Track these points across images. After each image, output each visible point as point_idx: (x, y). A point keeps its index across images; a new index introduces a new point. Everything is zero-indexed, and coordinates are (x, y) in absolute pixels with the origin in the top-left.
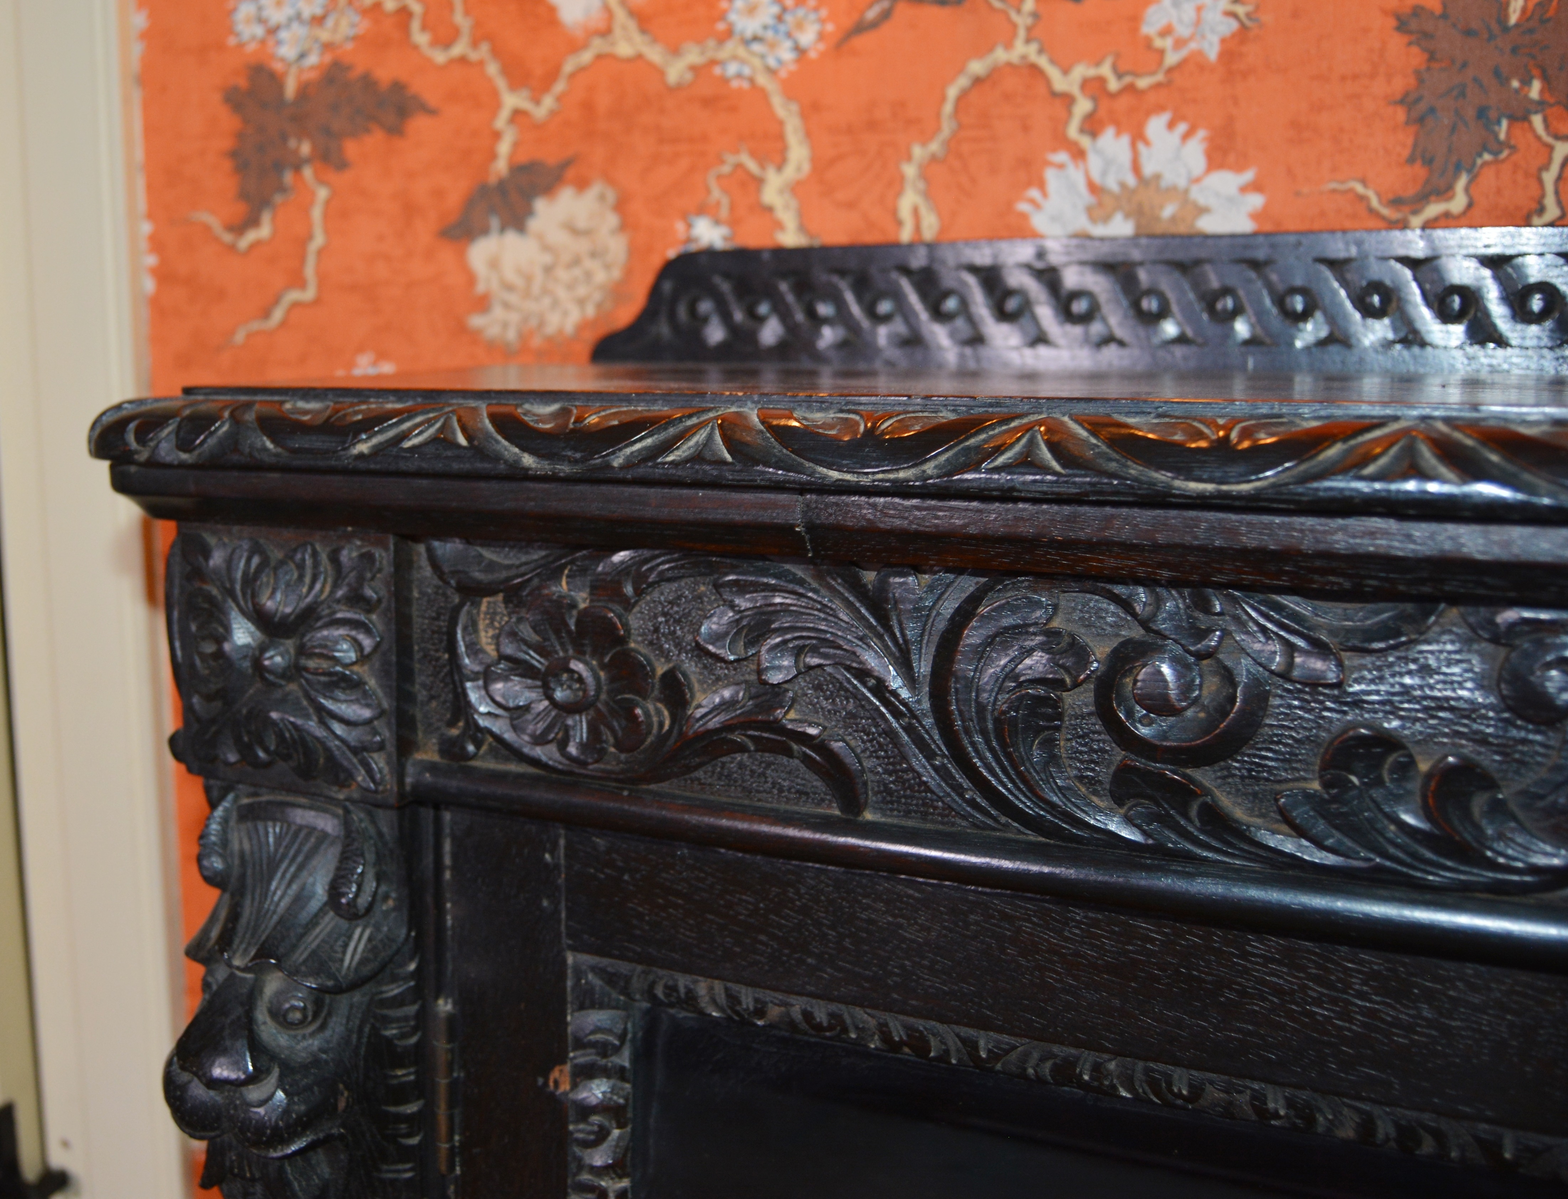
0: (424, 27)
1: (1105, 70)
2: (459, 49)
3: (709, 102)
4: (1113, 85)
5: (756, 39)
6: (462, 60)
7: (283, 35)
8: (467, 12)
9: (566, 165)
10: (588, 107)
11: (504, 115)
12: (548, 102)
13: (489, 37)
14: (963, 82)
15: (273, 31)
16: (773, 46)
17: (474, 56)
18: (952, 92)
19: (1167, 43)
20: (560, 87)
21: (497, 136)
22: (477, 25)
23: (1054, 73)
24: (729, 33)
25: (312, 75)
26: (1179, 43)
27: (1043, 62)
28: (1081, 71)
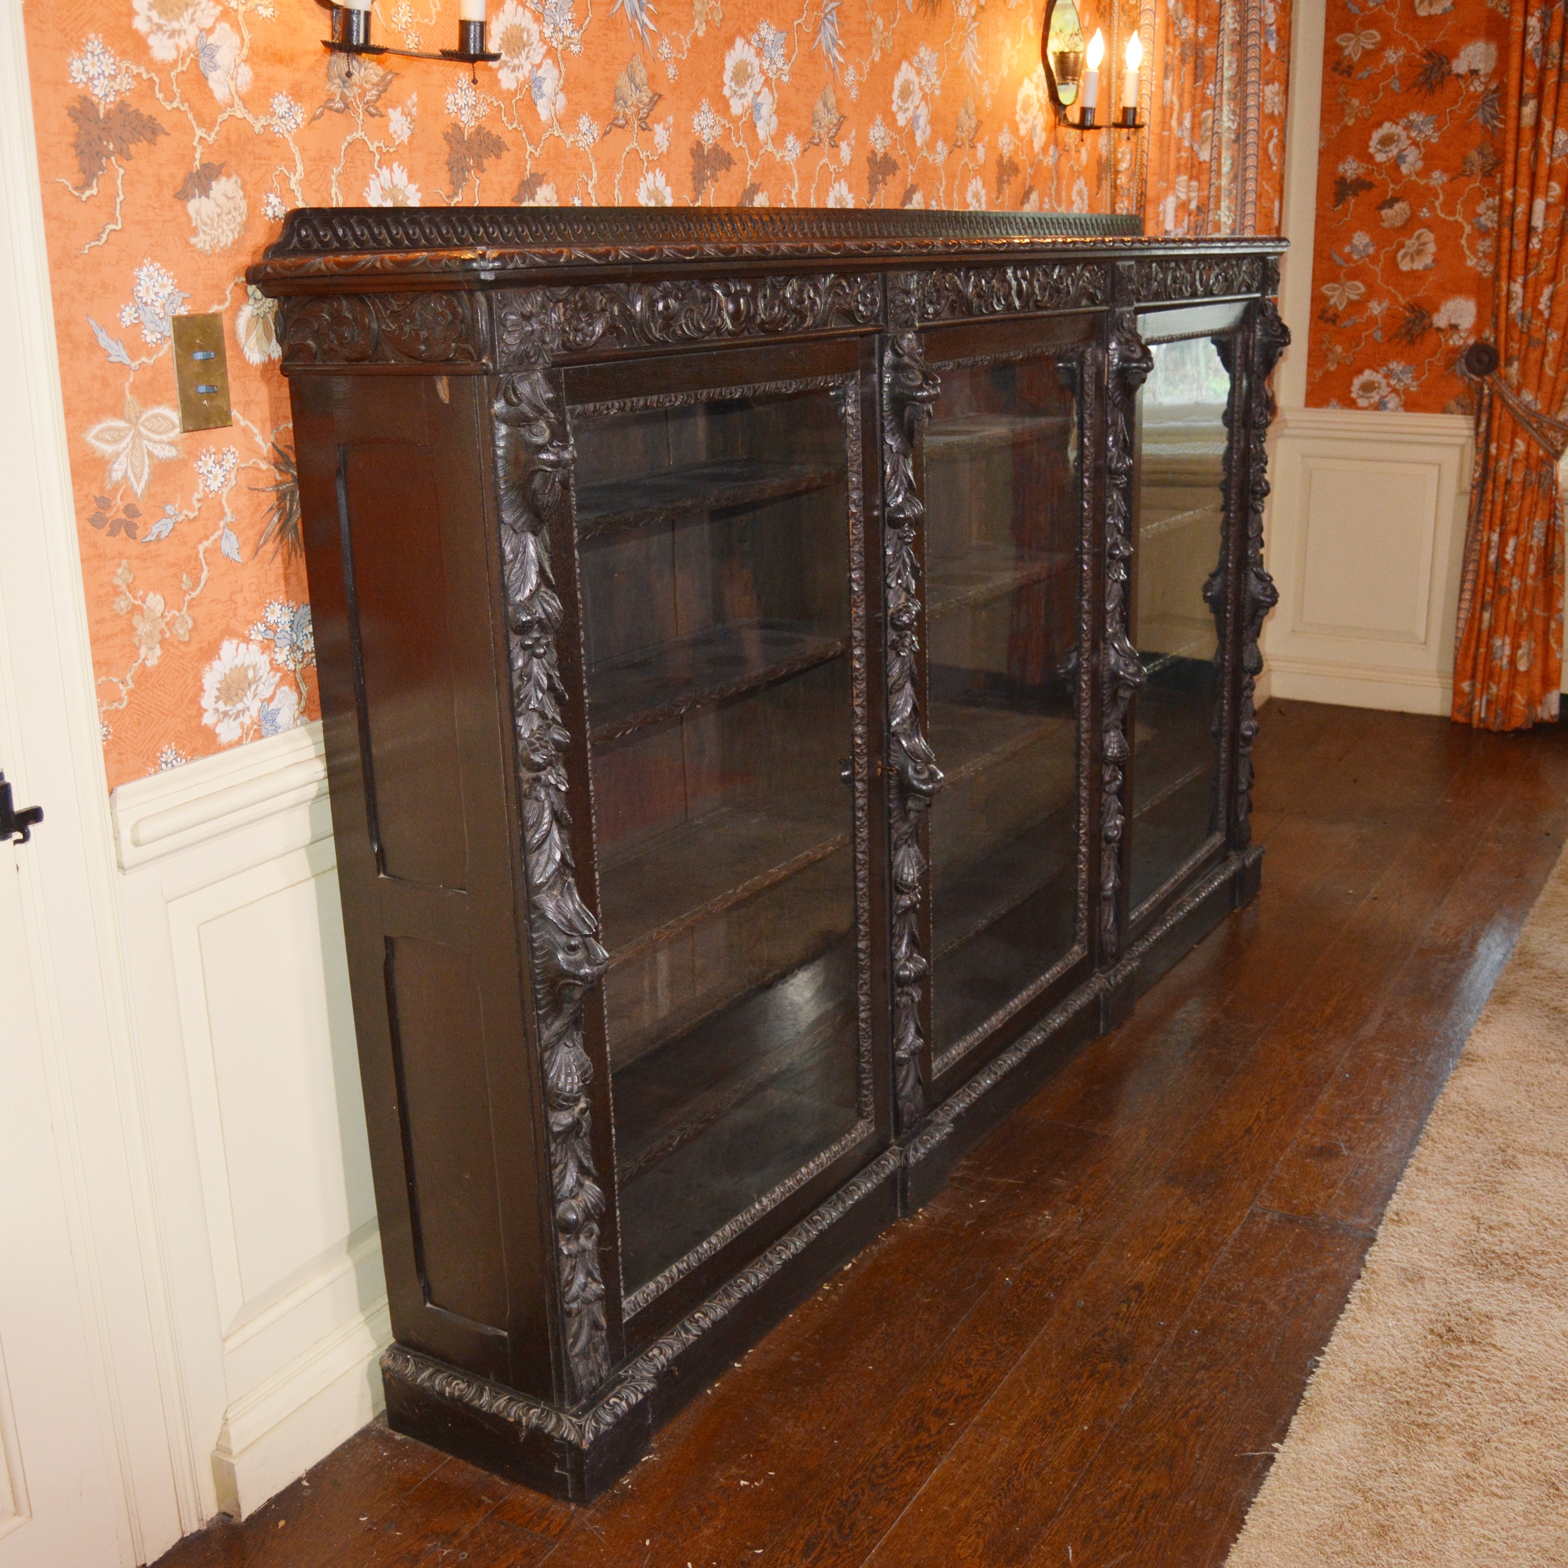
0: (160, 92)
1: (382, 144)
2: (175, 105)
3: (270, 142)
4: (384, 150)
5: (283, 117)
6: (178, 109)
7: (96, 82)
8: (178, 86)
9: (222, 165)
10: (228, 139)
11: (197, 139)
12: (213, 134)
13: (187, 100)
14: (346, 144)
15: (91, 79)
16: (289, 121)
17: (183, 109)
18: (343, 148)
19: (395, 136)
20: (217, 129)
21: (195, 148)
22: (182, 93)
23: (369, 143)
24: (274, 114)
25: (112, 106)
26: (399, 137)
27: (366, 139)
28: (376, 144)
